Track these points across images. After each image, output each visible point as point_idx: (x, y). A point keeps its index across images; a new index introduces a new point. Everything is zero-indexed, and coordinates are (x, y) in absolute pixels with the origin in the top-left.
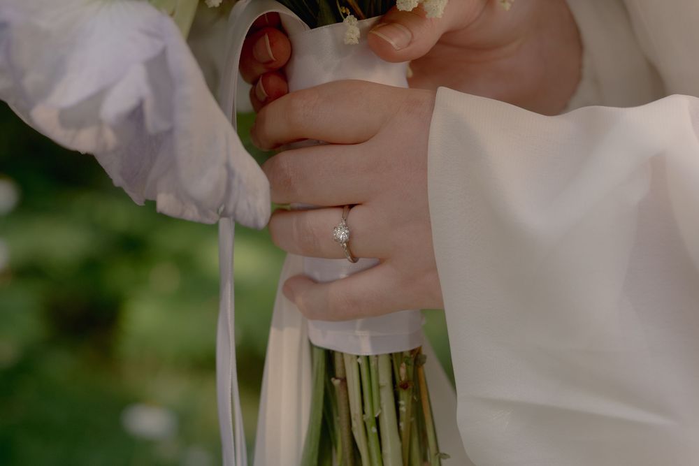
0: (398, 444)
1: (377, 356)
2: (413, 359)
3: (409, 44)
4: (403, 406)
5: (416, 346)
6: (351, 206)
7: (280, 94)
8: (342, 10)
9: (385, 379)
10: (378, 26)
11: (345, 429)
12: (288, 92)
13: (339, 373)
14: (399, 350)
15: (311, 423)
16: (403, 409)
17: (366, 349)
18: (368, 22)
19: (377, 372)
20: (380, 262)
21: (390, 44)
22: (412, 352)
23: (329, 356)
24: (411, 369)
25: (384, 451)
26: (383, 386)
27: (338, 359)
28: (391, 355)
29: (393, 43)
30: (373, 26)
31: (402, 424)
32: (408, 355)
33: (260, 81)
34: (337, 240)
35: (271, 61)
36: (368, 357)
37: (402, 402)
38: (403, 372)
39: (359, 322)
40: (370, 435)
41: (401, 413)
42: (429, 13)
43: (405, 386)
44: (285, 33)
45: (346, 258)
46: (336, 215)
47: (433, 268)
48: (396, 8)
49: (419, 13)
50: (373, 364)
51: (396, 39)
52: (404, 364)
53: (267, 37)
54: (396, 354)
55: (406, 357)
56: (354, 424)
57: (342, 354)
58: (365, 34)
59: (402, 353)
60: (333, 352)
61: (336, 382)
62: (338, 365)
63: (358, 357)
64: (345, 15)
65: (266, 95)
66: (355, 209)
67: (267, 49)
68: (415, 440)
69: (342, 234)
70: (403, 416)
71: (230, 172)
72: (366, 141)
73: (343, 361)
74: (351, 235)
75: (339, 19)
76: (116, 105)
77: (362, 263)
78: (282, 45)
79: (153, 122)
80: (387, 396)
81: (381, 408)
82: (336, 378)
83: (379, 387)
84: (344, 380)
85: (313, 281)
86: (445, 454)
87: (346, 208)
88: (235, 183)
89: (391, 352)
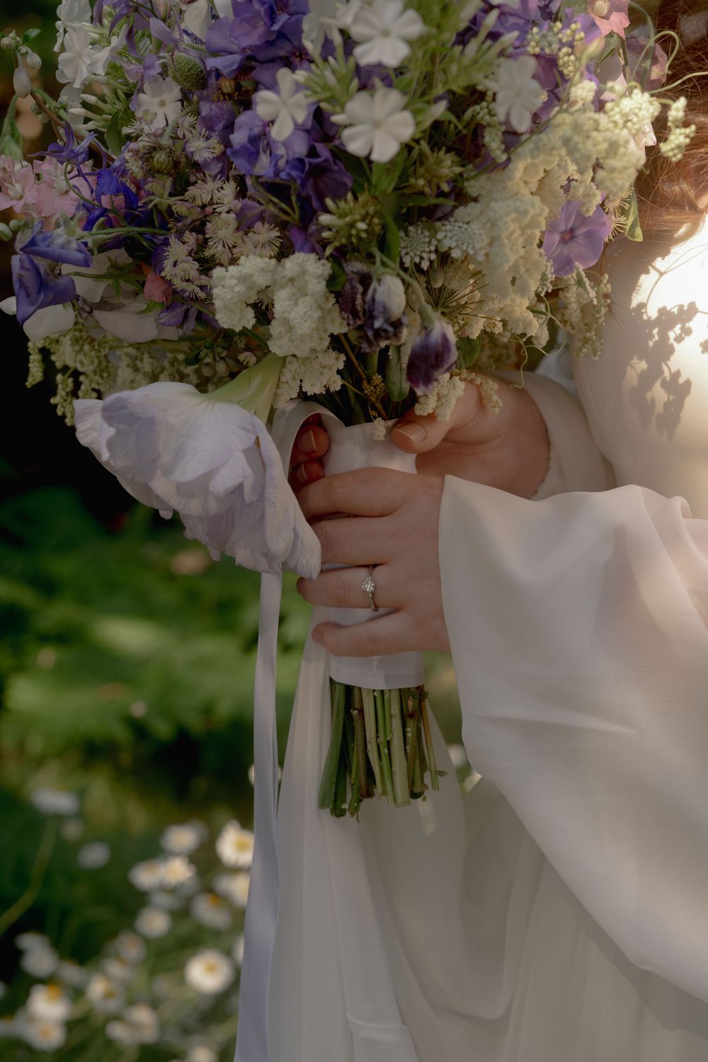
0: (405, 764)
1: (390, 690)
2: (418, 694)
3: (425, 438)
4: (409, 732)
5: (421, 684)
6: (375, 566)
7: (319, 478)
8: (373, 413)
9: (395, 710)
10: (399, 425)
11: (361, 752)
12: (324, 476)
13: (357, 705)
14: (406, 686)
15: (332, 747)
16: (409, 735)
17: (381, 685)
18: (390, 423)
19: (390, 703)
20: (396, 610)
21: (409, 438)
22: (418, 688)
23: (349, 690)
24: (417, 701)
25: (394, 769)
26: (394, 716)
27: (356, 693)
28: (400, 689)
29: (412, 438)
30: (395, 425)
31: (408, 748)
32: (414, 690)
33: (303, 465)
34: (365, 592)
35: (315, 451)
36: (382, 691)
37: (408, 729)
38: (411, 704)
39: (376, 658)
40: (383, 755)
41: (407, 738)
42: (439, 417)
43: (412, 716)
44: (325, 430)
45: (370, 607)
46: (363, 573)
47: (440, 615)
48: (414, 413)
49: (432, 417)
50: (386, 697)
51: (415, 435)
52: (411, 698)
53: (311, 433)
54: (404, 689)
55: (412, 692)
56: (369, 747)
57: (360, 688)
58: (390, 431)
59: (409, 689)
60: (353, 687)
61: (355, 713)
62: (356, 698)
63: (374, 691)
64: (375, 418)
65: (307, 478)
66: (378, 569)
67: (312, 442)
68: (417, 762)
69: (369, 587)
70: (409, 741)
71: (296, 536)
72: (390, 514)
73: (361, 695)
74: (375, 587)
75: (369, 419)
76: (223, 482)
77: (381, 611)
78: (323, 439)
79: (248, 495)
80: (397, 723)
81: (392, 733)
82: (355, 709)
83: (391, 716)
84: (361, 711)
85: (338, 626)
86: (444, 772)
87: (371, 567)
88: (299, 544)
89: (401, 687)
